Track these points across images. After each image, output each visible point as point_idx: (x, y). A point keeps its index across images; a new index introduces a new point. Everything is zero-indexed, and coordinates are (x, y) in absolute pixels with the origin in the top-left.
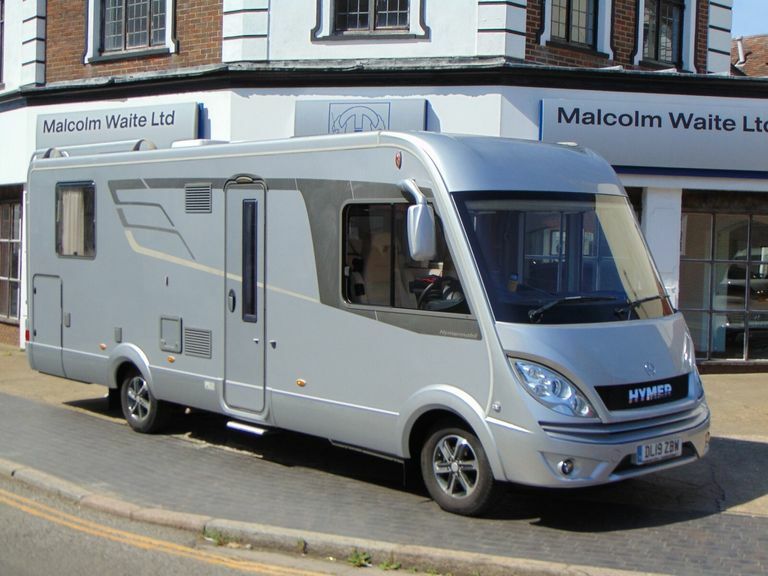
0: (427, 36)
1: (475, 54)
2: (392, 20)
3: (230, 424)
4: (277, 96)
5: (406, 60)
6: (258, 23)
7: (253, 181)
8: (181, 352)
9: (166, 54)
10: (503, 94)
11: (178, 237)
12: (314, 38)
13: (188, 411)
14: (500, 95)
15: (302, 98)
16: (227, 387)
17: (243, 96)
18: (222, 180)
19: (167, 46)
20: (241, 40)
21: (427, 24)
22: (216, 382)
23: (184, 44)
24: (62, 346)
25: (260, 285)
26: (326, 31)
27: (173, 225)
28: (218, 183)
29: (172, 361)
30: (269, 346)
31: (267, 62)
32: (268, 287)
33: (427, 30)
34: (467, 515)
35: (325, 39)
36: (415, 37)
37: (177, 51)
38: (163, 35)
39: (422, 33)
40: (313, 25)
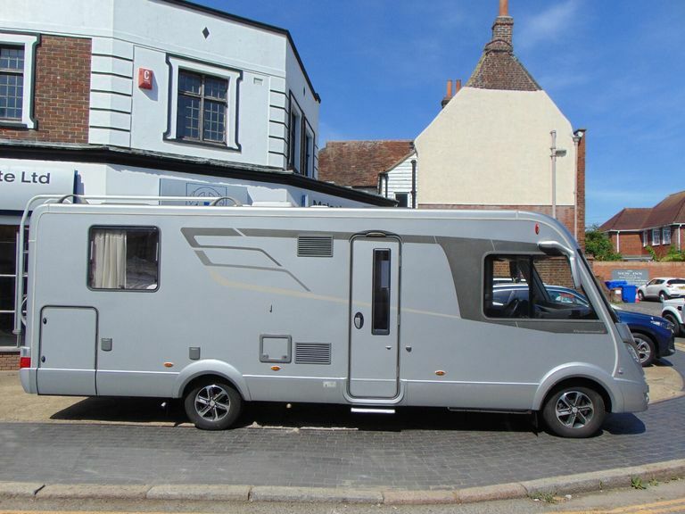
0: (239, 150)
1: (267, 165)
2: (214, 136)
3: (353, 410)
4: (144, 174)
5: (226, 162)
6: (122, 121)
7: (385, 236)
8: (290, 362)
9: (24, 128)
10: (288, 190)
11: (285, 274)
12: (165, 139)
13: (289, 406)
14: (286, 190)
15: (162, 176)
16: (352, 383)
17: (117, 170)
18: (350, 233)
19: (23, 122)
20: (109, 130)
21: (239, 142)
22: (338, 382)
23: (44, 123)
24: (96, 368)
25: (393, 308)
26: (173, 135)
27: (278, 264)
28: (339, 236)
29: (277, 369)
30: (403, 350)
31: (130, 149)
32: (402, 309)
33: (239, 146)
34: (588, 437)
35: (172, 140)
36: (231, 149)
37: (36, 129)
38: (19, 114)
39: (237, 148)
40: (165, 130)
